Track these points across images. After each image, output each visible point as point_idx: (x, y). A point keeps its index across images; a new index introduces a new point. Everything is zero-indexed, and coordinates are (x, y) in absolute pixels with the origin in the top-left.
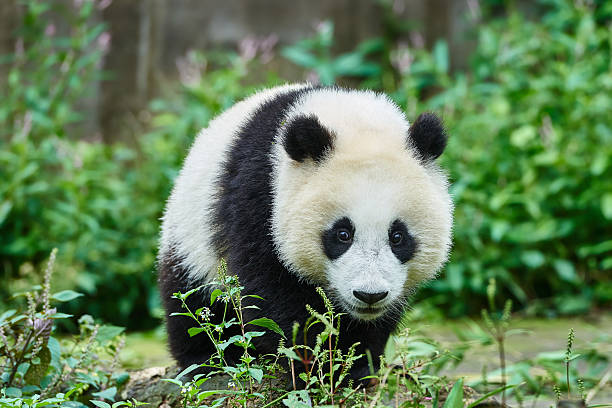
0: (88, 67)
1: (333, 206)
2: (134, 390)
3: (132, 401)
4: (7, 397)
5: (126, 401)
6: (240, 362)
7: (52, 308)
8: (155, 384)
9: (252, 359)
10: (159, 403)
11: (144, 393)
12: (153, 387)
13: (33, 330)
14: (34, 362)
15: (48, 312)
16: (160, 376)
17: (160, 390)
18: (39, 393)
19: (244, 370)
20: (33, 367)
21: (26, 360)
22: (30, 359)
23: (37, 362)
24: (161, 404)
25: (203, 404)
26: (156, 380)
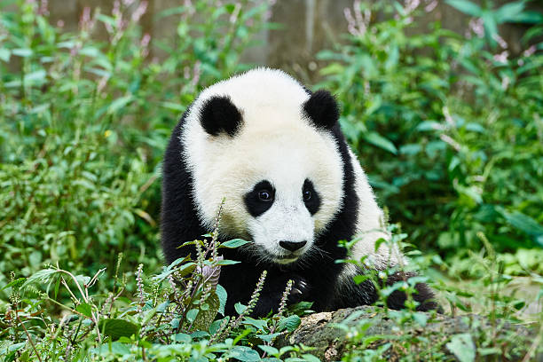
0: (256, 18)
1: (252, 172)
2: (300, 335)
3: (299, 346)
4: (177, 342)
5: (293, 345)
6: (404, 307)
7: (219, 255)
8: (322, 329)
9: (416, 304)
10: (325, 347)
11: (310, 338)
12: (320, 331)
13: (202, 278)
14: (202, 308)
15: (216, 258)
16: (326, 321)
17: (326, 334)
18: (207, 338)
19: (408, 315)
20: (202, 313)
21: (195, 306)
22: (199, 305)
23: (206, 308)
24: (328, 348)
25: (369, 348)
26: (322, 325)
